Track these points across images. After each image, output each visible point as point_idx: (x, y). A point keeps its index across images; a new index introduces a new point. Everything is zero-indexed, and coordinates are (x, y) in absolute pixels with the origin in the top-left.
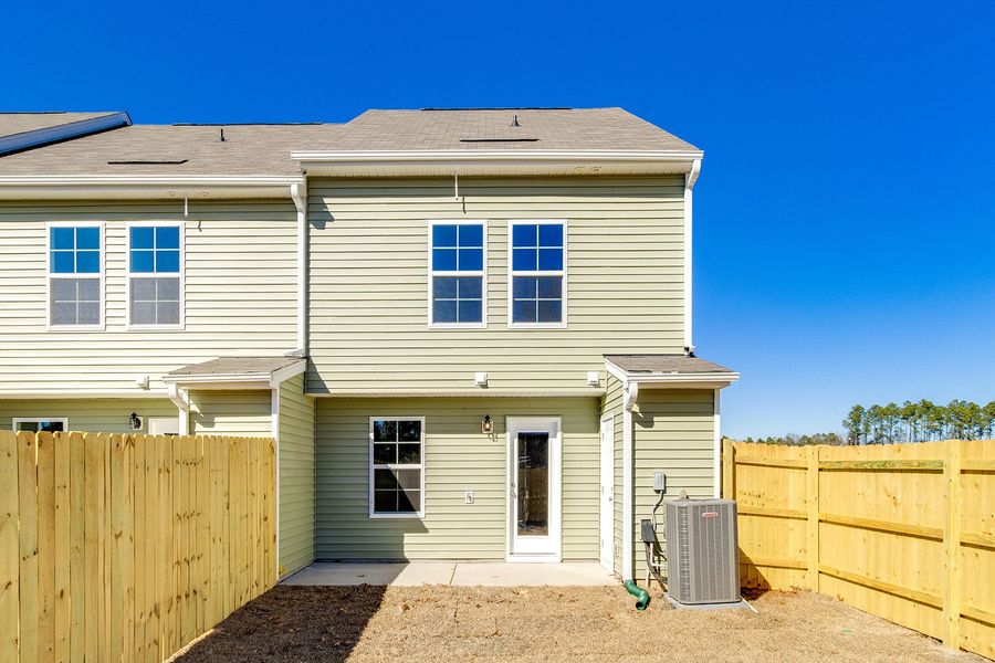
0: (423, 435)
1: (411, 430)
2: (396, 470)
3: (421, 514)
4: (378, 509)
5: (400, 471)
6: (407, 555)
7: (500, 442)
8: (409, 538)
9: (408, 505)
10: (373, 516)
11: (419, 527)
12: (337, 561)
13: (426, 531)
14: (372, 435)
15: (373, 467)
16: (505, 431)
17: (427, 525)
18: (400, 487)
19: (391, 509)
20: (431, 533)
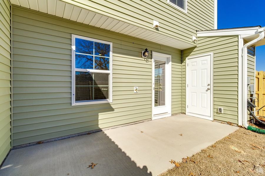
0: (111, 53)
1: (104, 50)
2: (92, 73)
3: (110, 100)
4: (78, 99)
5: (95, 74)
6: (100, 126)
7: (149, 63)
8: (102, 116)
9: (101, 95)
10: (74, 104)
11: (109, 108)
12: (39, 143)
13: (112, 110)
14: (74, 48)
15: (75, 70)
16: (151, 58)
17: (113, 106)
18: (96, 84)
19: (89, 99)
20: (116, 111)
